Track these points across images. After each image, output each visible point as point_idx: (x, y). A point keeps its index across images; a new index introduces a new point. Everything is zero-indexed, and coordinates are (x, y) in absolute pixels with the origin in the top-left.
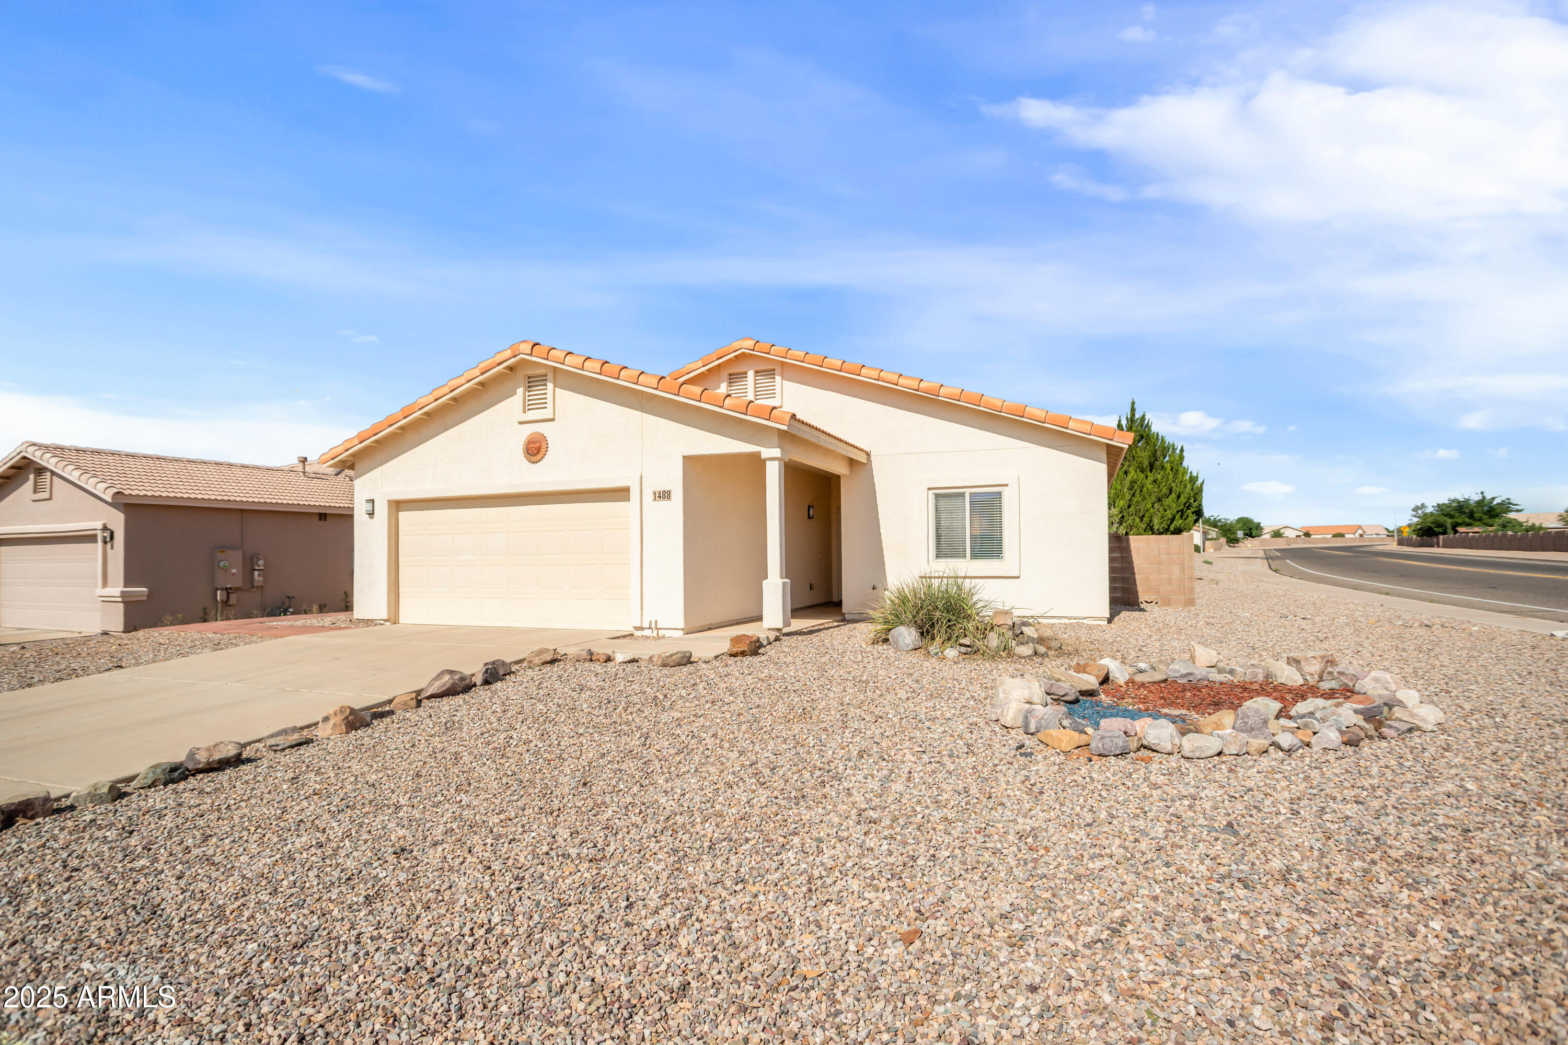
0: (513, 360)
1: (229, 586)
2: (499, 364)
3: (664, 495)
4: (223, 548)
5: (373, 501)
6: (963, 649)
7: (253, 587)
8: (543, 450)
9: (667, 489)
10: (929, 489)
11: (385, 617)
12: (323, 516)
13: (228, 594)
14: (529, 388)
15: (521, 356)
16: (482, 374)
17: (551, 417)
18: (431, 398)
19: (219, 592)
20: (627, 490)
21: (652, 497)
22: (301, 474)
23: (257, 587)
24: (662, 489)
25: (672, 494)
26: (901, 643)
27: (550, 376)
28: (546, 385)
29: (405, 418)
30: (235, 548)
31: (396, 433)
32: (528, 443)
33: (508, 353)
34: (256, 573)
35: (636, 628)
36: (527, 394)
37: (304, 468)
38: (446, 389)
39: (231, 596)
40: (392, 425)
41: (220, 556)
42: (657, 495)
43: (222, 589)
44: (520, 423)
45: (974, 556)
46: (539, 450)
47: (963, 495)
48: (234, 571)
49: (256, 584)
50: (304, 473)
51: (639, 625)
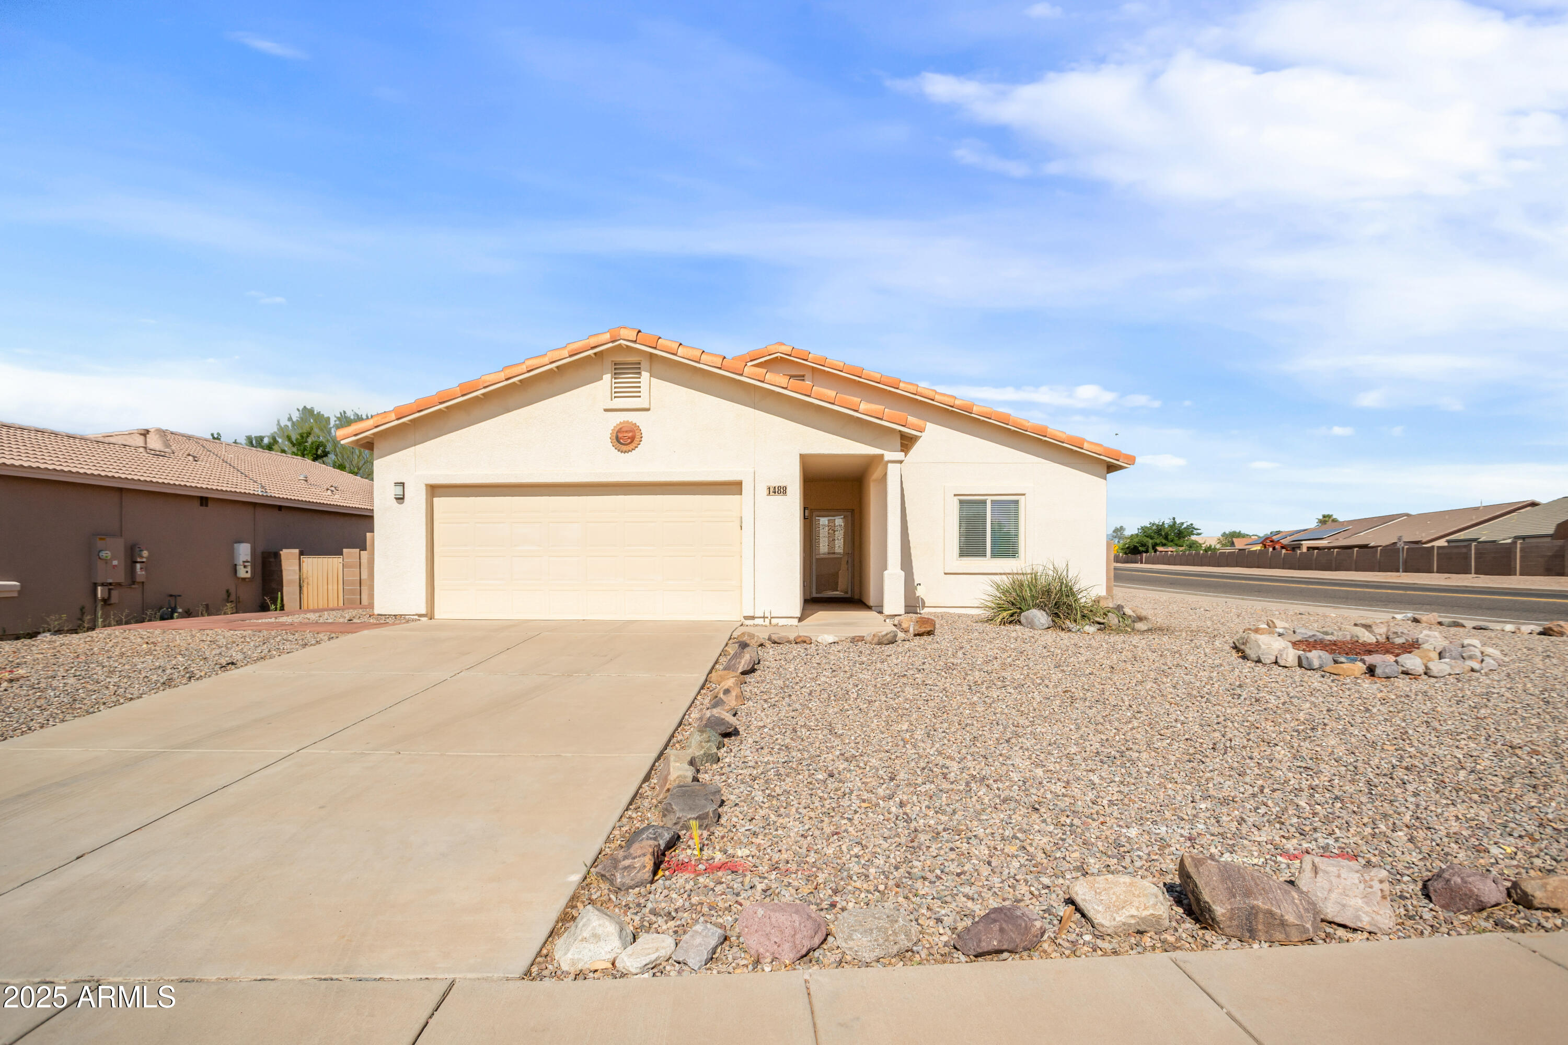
0: (610, 345)
1: (110, 581)
2: (593, 348)
3: (781, 491)
4: (103, 535)
5: (403, 484)
6: (1098, 626)
7: (134, 582)
8: (637, 439)
9: (782, 485)
10: (955, 495)
11: (424, 612)
12: (204, 501)
13: (110, 590)
14: (616, 375)
15: (621, 342)
16: (571, 356)
17: (647, 406)
18: (502, 376)
19: (99, 588)
20: (739, 484)
21: (766, 492)
22: (142, 450)
23: (138, 583)
24: (777, 485)
25: (787, 490)
26: (1037, 623)
27: (645, 364)
28: (640, 373)
29: (463, 395)
30: (113, 535)
31: (443, 411)
32: (619, 431)
33: (607, 337)
34: (138, 566)
35: (746, 618)
36: (614, 381)
37: (146, 443)
38: (524, 368)
39: (113, 592)
40: (444, 402)
41: (100, 544)
42: (772, 490)
43: (102, 585)
44: (606, 410)
45: (994, 555)
46: (633, 439)
47: (984, 502)
48: (115, 563)
49: (138, 579)
50: (145, 448)
51: (752, 615)
